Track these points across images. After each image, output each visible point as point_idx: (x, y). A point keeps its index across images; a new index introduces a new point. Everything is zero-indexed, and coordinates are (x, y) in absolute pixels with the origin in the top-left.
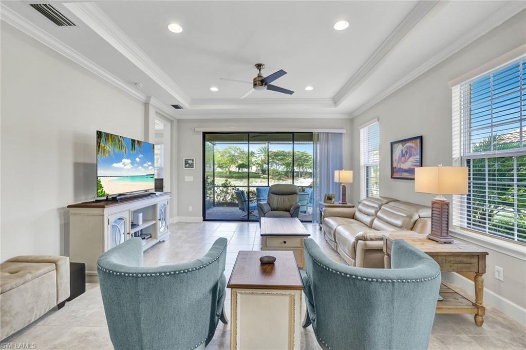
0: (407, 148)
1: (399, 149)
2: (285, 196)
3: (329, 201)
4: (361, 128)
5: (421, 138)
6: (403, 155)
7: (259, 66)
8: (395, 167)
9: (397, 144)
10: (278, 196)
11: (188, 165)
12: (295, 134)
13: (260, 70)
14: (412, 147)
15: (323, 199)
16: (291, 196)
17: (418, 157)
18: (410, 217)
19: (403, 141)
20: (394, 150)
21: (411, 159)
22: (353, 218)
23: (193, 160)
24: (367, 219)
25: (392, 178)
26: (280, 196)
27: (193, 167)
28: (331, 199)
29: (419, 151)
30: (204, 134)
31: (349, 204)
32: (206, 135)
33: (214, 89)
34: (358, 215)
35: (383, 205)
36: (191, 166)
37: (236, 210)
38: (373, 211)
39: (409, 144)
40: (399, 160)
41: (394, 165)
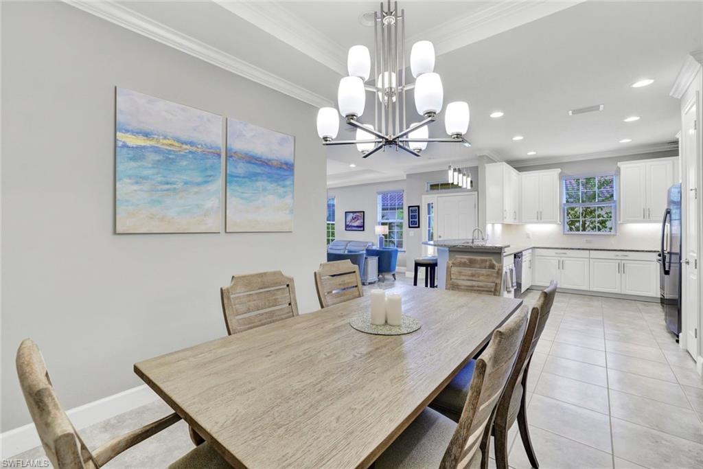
0: (355, 216)
1: (351, 216)
5: (364, 212)
6: (353, 219)
8: (348, 225)
9: (349, 213)
14: (358, 216)
17: (362, 220)
19: (353, 212)
20: (347, 216)
21: (358, 221)
25: (346, 230)
29: (363, 218)
39: (357, 214)
40: (351, 221)
41: (348, 223)
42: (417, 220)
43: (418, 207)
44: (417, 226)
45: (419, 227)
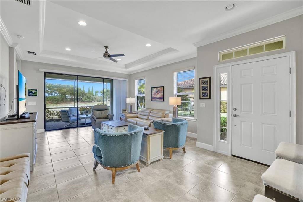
0: (158, 90)
1: (155, 90)
2: (102, 111)
3: (125, 112)
4: (135, 80)
5: (163, 87)
6: (156, 93)
7: (106, 47)
8: (153, 97)
9: (154, 88)
10: (98, 111)
11: (31, 94)
12: (104, 79)
13: (107, 49)
14: (160, 90)
15: (122, 111)
16: (105, 111)
17: (163, 93)
18: (163, 114)
19: (157, 87)
20: (153, 90)
21: (160, 94)
22: (137, 118)
23: (36, 90)
24: (146, 117)
25: (152, 101)
26: (100, 111)
27: (37, 95)
28: (125, 111)
29: (163, 92)
30: (45, 73)
31: (133, 113)
32: (46, 74)
33: (68, 49)
34: (139, 116)
35: (151, 111)
36: (35, 94)
37: (61, 123)
38: (147, 114)
39: (159, 89)
40: (155, 94)
41: (153, 96)
42: (208, 91)
43: (210, 78)
44: (209, 97)
45: (210, 98)
